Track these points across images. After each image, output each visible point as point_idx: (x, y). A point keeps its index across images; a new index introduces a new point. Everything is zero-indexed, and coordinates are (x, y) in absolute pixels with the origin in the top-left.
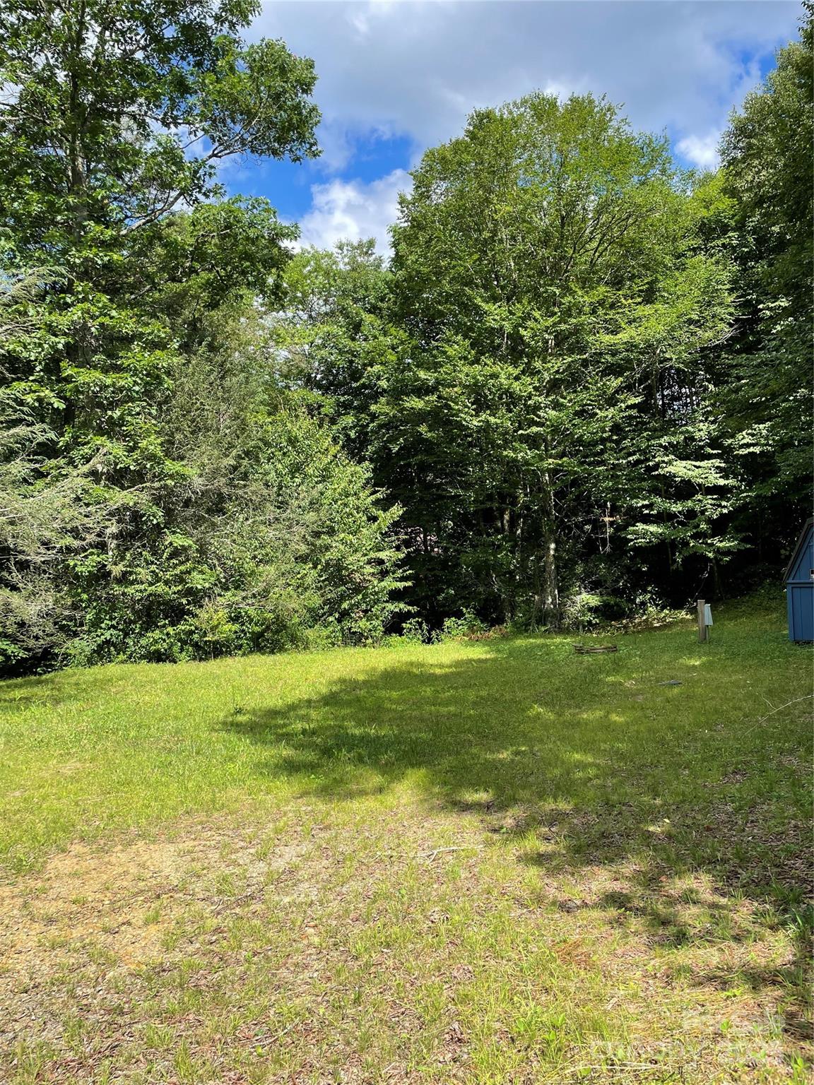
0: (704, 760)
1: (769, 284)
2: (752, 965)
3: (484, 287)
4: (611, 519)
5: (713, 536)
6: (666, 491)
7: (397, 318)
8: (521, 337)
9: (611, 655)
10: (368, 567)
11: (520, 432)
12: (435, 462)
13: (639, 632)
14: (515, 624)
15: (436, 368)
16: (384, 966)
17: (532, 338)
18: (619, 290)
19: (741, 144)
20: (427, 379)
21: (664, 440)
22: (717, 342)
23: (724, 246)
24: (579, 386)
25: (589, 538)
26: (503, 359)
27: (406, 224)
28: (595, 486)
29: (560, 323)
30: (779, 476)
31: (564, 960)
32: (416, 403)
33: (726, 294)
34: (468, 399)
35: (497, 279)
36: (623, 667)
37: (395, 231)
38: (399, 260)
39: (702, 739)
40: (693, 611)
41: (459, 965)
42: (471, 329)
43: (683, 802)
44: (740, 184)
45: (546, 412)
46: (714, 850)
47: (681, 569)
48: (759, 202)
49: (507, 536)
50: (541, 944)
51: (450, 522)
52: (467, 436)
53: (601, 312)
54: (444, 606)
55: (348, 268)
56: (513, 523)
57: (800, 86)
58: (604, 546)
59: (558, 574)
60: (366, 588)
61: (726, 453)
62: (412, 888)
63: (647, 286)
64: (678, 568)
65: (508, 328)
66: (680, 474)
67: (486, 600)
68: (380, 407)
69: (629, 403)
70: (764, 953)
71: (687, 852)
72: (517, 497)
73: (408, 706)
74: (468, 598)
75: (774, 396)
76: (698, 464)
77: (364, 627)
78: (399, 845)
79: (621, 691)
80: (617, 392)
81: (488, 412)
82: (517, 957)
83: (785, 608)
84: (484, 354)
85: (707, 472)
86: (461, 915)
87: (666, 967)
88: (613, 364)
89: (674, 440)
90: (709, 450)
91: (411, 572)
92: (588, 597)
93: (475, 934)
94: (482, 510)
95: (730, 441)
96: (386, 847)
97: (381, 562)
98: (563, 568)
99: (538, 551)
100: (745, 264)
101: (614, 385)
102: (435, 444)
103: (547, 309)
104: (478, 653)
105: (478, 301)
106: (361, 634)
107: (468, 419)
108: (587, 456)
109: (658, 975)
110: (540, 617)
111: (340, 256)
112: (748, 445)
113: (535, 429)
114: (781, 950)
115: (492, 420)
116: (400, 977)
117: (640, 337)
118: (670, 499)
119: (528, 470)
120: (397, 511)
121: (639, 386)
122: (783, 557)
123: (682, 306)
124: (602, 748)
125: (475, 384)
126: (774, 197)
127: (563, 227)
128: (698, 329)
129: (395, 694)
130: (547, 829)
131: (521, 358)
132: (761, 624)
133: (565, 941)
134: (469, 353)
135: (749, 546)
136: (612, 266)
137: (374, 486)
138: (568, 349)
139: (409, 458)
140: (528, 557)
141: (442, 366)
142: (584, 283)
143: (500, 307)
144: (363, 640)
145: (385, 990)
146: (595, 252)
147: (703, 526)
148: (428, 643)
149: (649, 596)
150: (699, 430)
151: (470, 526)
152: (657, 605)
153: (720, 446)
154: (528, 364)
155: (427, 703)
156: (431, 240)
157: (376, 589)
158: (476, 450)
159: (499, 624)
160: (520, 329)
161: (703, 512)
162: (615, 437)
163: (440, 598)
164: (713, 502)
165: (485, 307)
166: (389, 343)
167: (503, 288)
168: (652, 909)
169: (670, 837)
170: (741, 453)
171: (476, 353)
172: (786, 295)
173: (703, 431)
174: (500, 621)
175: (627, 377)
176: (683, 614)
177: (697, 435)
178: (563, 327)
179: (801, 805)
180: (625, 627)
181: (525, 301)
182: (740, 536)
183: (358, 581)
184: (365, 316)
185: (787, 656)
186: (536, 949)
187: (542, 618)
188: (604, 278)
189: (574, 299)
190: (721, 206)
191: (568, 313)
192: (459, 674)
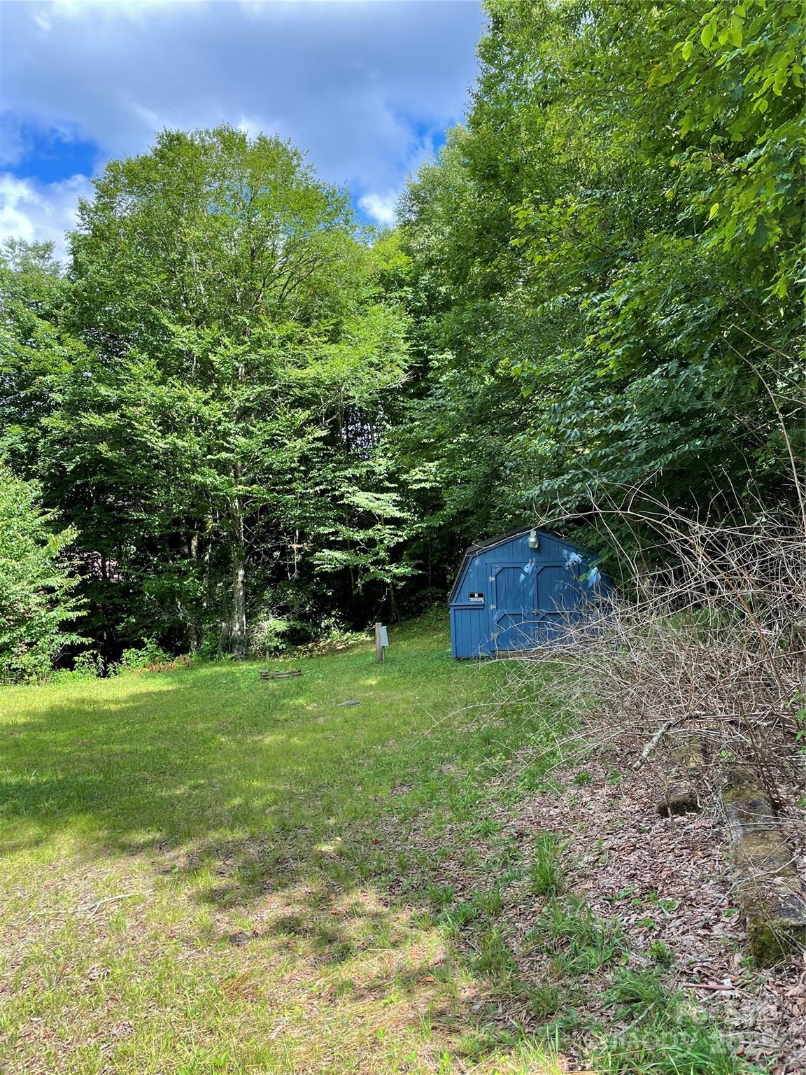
0: (376, 775)
1: (436, 338)
2: (408, 969)
3: (172, 307)
4: (299, 546)
5: (390, 563)
6: (350, 520)
7: (74, 328)
8: (211, 362)
9: (296, 679)
10: (34, 596)
11: (209, 457)
12: (116, 483)
13: (323, 655)
14: (200, 652)
15: (118, 386)
16: (33, 1037)
17: (222, 364)
18: (307, 327)
19: (415, 208)
20: (109, 396)
21: (349, 472)
22: (394, 386)
23: (401, 298)
24: (269, 416)
25: (277, 565)
26: (192, 382)
27: (86, 232)
28: (284, 514)
29: (250, 353)
30: (445, 510)
31: (231, 997)
32: (95, 420)
33: (402, 342)
34: (154, 420)
35: (186, 301)
36: (306, 691)
37: (74, 238)
38: (78, 268)
39: (375, 755)
40: (372, 633)
41: (119, 1022)
42: (157, 349)
43: (355, 818)
44: (414, 245)
45: (235, 439)
46: (380, 861)
47: (362, 594)
48: (430, 263)
49: (194, 561)
50: (208, 984)
51: (132, 547)
52: (152, 457)
53: (289, 345)
54: (123, 636)
55: (20, 269)
56: (201, 548)
57: (465, 165)
58: (292, 571)
59: (246, 600)
60: (31, 619)
61: (402, 488)
62: (69, 946)
63: (332, 327)
64: (358, 593)
65: (197, 351)
66: (363, 505)
67: (171, 629)
68: (55, 422)
69: (317, 435)
70: (419, 955)
71: (356, 867)
72: (206, 523)
73: (76, 747)
74: (151, 627)
75: (440, 438)
76: (378, 496)
77: (27, 662)
78: (56, 902)
79: (304, 714)
80: (304, 424)
81: (175, 434)
82: (182, 1002)
83: (449, 628)
84: (171, 375)
85: (384, 505)
86: (124, 968)
87: (330, 985)
88: (301, 398)
89: (357, 472)
90: (387, 484)
91: (86, 600)
92: (275, 622)
93: (137, 985)
94: (169, 535)
95: (405, 477)
96: (42, 905)
97: (50, 590)
98: (252, 594)
99: (226, 577)
100: (418, 318)
101: (302, 417)
102: (117, 464)
103: (237, 337)
104: (159, 684)
105: (165, 321)
106: (24, 670)
107: (153, 440)
108: (276, 484)
109: (323, 994)
110: (227, 645)
111: (10, 255)
112: (420, 481)
113: (224, 455)
114: (434, 950)
115: (180, 443)
116: (50, 1046)
117: (326, 374)
118: (353, 528)
119: (217, 496)
120: (71, 534)
121: (326, 420)
122: (448, 581)
123: (364, 349)
124: (282, 773)
125: (162, 405)
126: (441, 261)
127: (253, 260)
128: (377, 372)
129: (62, 736)
130: (222, 863)
131: (211, 382)
132: (430, 643)
133: (233, 977)
134: (155, 373)
135: (420, 572)
136: (300, 304)
137: (44, 506)
138: (259, 379)
139: (86, 477)
140: (216, 583)
141: (125, 384)
142: (274, 316)
143: (188, 330)
144: (26, 677)
145: (32, 1063)
146: (284, 288)
147: (383, 554)
148: (104, 677)
149: (333, 619)
150: (379, 465)
151: (155, 552)
152: (340, 628)
153: (397, 481)
154: (218, 389)
155: (99, 742)
156: (115, 251)
157: (44, 620)
158: (162, 473)
159: (183, 653)
160: (209, 354)
161: (381, 541)
162: (302, 468)
163: (120, 627)
164: (390, 532)
165: (173, 328)
166: (66, 354)
167: (192, 311)
168: (321, 929)
169: (341, 854)
170: (414, 488)
171: (164, 374)
172: (452, 349)
173: (382, 465)
174: (184, 649)
175: (314, 410)
176: (363, 636)
177: (377, 469)
178: (253, 356)
179: (457, 810)
180: (311, 651)
181: (214, 326)
182: (413, 563)
183: (22, 611)
184: (38, 321)
185: (449, 672)
186: (203, 990)
187: (229, 645)
188: (293, 315)
189: (263, 330)
190: (399, 262)
191: (258, 343)
192: (136, 708)
